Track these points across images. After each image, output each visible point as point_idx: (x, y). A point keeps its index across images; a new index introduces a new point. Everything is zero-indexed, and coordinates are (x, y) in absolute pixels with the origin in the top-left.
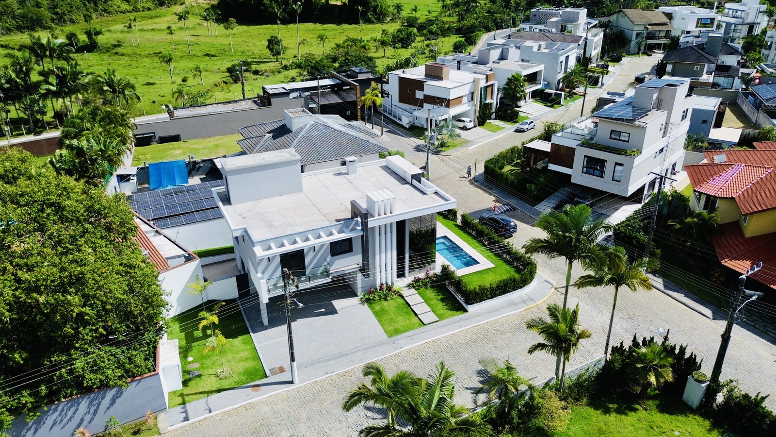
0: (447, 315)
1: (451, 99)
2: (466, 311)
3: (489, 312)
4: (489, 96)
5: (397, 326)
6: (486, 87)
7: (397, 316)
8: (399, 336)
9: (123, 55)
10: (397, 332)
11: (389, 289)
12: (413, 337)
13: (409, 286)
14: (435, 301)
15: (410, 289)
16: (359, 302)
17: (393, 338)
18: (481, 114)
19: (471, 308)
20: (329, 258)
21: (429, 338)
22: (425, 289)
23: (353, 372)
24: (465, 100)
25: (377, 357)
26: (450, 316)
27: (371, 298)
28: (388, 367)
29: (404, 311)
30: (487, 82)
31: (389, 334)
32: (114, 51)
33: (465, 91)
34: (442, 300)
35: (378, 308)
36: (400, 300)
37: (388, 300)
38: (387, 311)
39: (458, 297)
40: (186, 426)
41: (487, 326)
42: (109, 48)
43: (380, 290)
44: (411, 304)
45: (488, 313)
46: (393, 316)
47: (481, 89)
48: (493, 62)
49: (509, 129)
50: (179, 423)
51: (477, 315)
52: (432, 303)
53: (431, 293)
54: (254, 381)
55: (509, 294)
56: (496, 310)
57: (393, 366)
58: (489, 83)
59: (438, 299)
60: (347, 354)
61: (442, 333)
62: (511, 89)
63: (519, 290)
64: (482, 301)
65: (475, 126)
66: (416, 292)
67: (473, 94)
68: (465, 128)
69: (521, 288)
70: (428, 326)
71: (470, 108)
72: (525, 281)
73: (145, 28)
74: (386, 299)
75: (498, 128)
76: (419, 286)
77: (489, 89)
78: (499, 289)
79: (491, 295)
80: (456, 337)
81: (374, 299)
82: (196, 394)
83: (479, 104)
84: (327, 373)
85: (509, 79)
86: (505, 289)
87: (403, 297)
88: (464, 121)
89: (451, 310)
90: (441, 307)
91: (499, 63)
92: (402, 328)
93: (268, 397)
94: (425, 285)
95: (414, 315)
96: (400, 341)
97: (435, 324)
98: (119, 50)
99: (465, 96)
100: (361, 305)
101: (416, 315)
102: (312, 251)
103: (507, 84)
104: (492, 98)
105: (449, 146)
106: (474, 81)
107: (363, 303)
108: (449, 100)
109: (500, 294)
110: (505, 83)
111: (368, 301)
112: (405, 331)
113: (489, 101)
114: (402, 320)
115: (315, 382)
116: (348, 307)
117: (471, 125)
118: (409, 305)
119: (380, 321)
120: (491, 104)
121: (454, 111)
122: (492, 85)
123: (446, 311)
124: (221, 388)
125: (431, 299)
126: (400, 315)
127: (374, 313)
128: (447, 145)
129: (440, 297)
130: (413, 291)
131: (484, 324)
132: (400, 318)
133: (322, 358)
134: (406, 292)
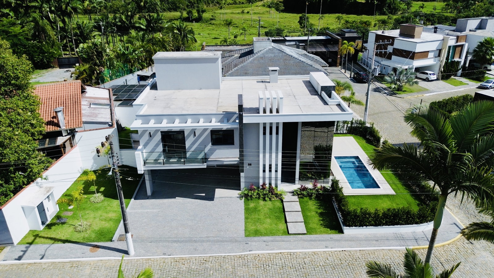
0: (319, 230)
1: (416, 51)
2: (341, 232)
3: (368, 240)
4: (457, 55)
5: (260, 227)
6: (455, 47)
7: (266, 218)
8: (256, 239)
9: (213, 24)
10: (257, 233)
11: (271, 190)
12: (269, 243)
13: (293, 193)
14: (314, 213)
15: (293, 195)
16: (238, 196)
17: (249, 239)
18: (445, 69)
19: (347, 230)
20: (210, 146)
21: (285, 249)
22: (308, 200)
23: (189, 261)
24: (431, 55)
25: (221, 253)
26: (321, 233)
27: (250, 194)
28: (225, 267)
29: (276, 215)
30: (457, 42)
31: (248, 233)
32: (210, 22)
33: (434, 47)
34: (321, 214)
35: (252, 205)
36: (278, 204)
37: (266, 201)
38: (259, 211)
39: (339, 215)
40: (16, 265)
41: (358, 254)
42: (208, 20)
43: (262, 189)
44: (286, 210)
45: (366, 240)
46: (262, 217)
47: (450, 47)
48: (470, 31)
49: (473, 86)
50: (12, 260)
51: (353, 239)
52: (309, 214)
53: (312, 205)
54: (99, 242)
55: (399, 226)
56: (378, 240)
57: (230, 267)
58: (459, 44)
59: (317, 212)
60: (195, 241)
61: (303, 248)
62: (482, 51)
63: (414, 225)
64: (363, 226)
65: (437, 79)
66: (298, 200)
67: (440, 51)
68: (427, 80)
69: (417, 223)
70: (292, 236)
71: (435, 63)
72: (424, 217)
73: (235, 12)
74: (264, 199)
75: (461, 83)
76: (303, 195)
77: (458, 50)
78: (387, 218)
79: (375, 222)
80: (315, 256)
81: (251, 196)
82: (47, 238)
83: (445, 60)
84: (164, 254)
85: (480, 43)
86: (394, 219)
87: (282, 201)
88: (427, 74)
89: (326, 226)
90: (316, 220)
91: (475, 31)
92: (263, 231)
93: (98, 261)
94: (310, 196)
95: (284, 222)
96: (254, 243)
97: (301, 236)
98: (213, 22)
99: (432, 51)
100: (238, 199)
101: (286, 222)
102: (192, 136)
103: (479, 47)
104: (460, 57)
105: (405, 91)
106: (443, 40)
107: (241, 197)
108: (414, 53)
109: (387, 224)
110: (476, 46)
111: (246, 196)
112: (266, 235)
113: (456, 59)
114: (268, 224)
115: (149, 259)
116: (225, 197)
117: (434, 77)
118: (284, 211)
119: (246, 218)
120: (458, 63)
121: (418, 63)
122: (462, 46)
123: (319, 226)
124: (69, 239)
125: (310, 211)
126: (270, 218)
127: (245, 209)
128: (404, 89)
129: (319, 211)
130: (296, 198)
131: (356, 251)
132: (268, 220)
133: (171, 238)
134: (287, 198)
